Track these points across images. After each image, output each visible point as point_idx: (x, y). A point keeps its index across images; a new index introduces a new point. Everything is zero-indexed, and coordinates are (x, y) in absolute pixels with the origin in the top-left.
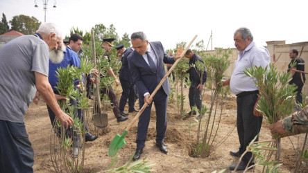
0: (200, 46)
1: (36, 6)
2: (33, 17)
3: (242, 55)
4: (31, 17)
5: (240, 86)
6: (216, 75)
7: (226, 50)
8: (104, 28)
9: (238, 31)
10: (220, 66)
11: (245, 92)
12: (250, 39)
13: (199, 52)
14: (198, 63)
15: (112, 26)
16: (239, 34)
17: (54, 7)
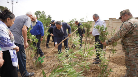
0: (82, 20)
1: (8, 2)
2: (5, 7)
3: (96, 23)
4: (4, 7)
5: (96, 33)
6: (87, 30)
7: (90, 21)
8: (40, 12)
9: (94, 15)
10: (88, 27)
11: (97, 35)
12: (98, 17)
13: (81, 23)
14: (81, 26)
15: (43, 11)
16: (94, 16)
17: (17, 3)
